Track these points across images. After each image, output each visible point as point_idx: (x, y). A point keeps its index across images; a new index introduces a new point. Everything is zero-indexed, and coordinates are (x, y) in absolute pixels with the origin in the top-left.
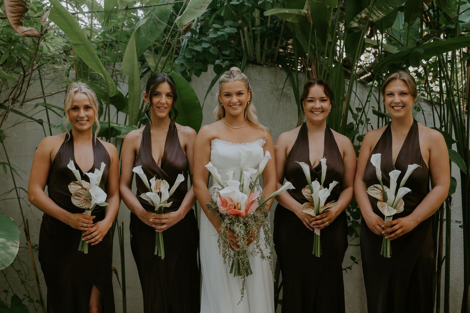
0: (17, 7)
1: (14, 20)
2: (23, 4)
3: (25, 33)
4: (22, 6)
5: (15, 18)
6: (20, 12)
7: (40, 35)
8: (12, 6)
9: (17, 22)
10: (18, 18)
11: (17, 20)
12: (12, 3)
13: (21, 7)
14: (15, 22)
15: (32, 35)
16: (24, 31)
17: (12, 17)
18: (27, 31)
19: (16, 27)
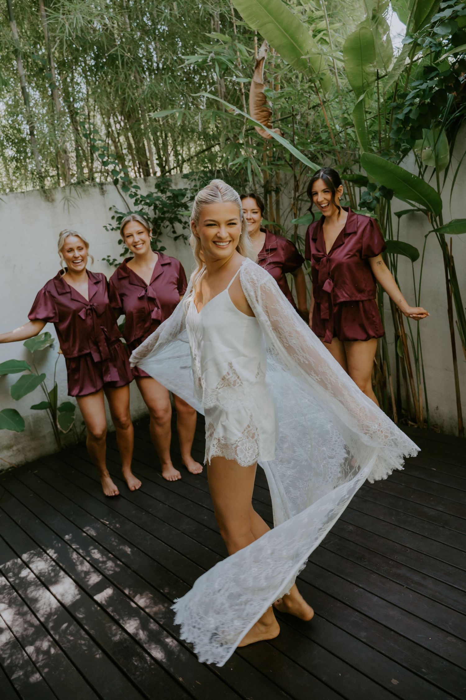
0: (261, 113)
2: (265, 109)
3: (270, 136)
4: (266, 111)
6: (265, 117)
8: (257, 114)
12: (257, 111)
13: (265, 113)
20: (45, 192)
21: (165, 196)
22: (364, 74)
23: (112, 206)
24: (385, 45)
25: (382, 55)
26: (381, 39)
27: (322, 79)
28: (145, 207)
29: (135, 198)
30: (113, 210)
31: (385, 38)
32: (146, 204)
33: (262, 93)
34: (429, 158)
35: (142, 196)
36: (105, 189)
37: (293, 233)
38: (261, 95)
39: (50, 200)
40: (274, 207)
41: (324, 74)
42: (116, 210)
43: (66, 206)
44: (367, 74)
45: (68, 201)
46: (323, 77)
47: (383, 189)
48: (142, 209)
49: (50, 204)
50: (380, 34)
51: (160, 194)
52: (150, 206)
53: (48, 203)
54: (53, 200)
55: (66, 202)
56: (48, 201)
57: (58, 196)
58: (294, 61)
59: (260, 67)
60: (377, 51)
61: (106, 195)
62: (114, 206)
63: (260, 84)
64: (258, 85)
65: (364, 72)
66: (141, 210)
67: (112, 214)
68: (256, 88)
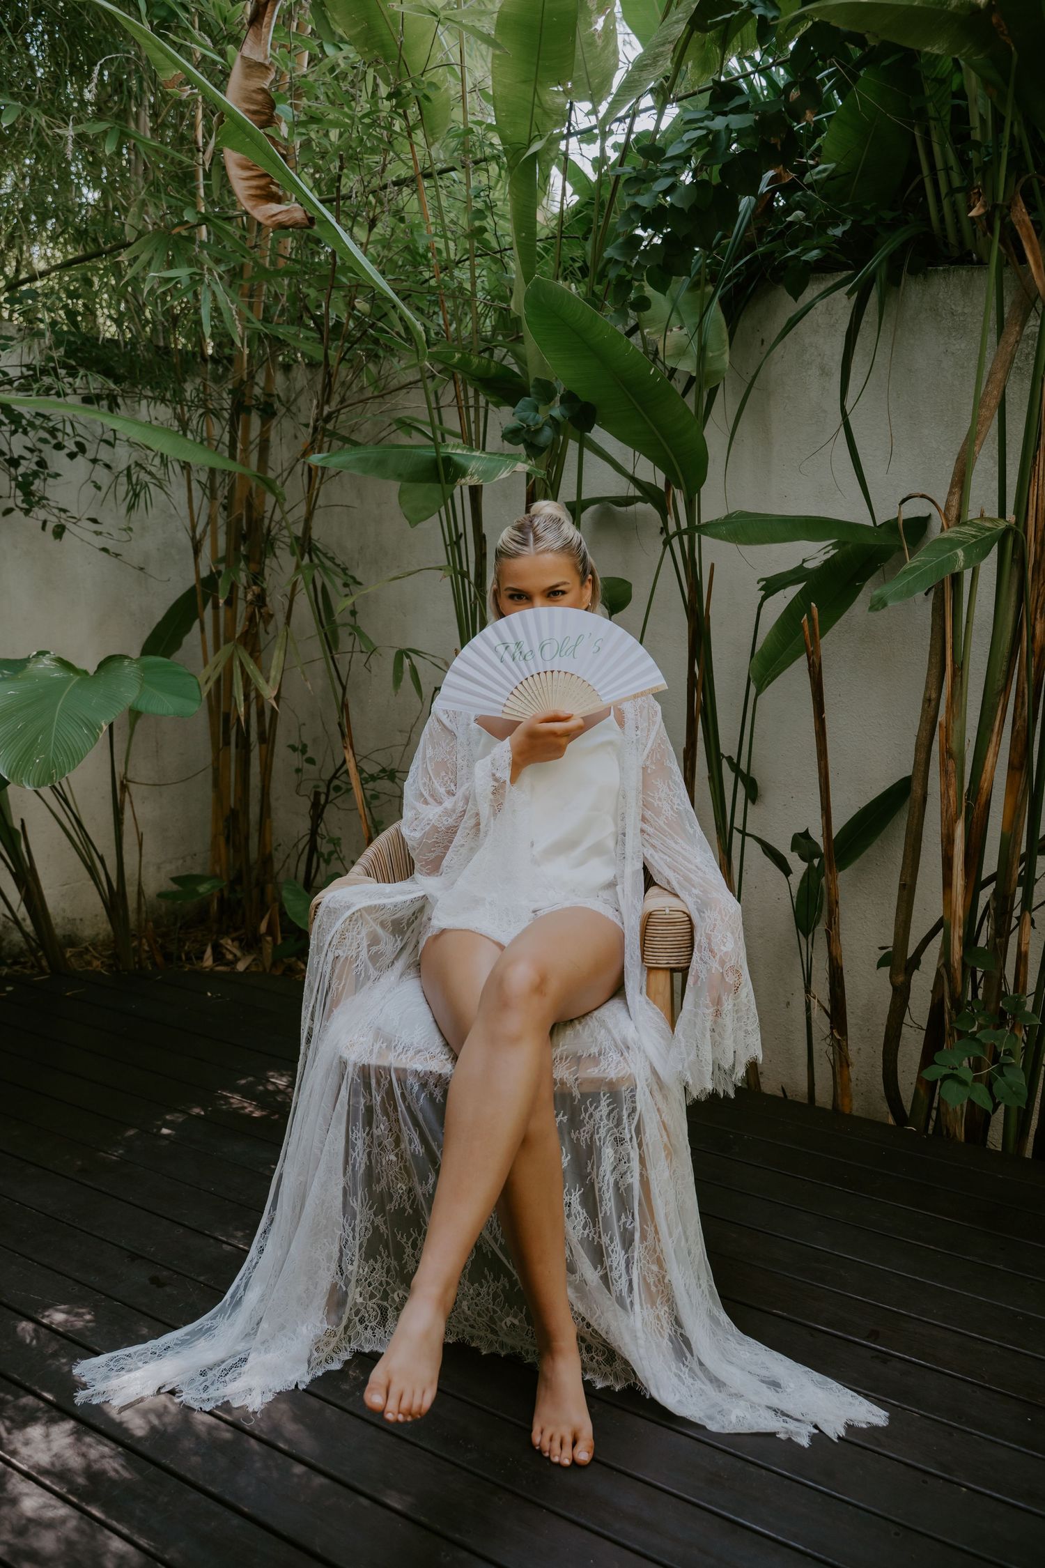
1: (251, 187)
3: (274, 219)
5: (254, 183)
7: (306, 222)
9: (259, 192)
10: (262, 182)
11: (257, 187)
14: (253, 192)
15: (289, 223)
16: (273, 212)
17: (243, 179)
18: (280, 212)
19: (254, 207)
22: (537, 110)
24: (599, 42)
25: (590, 66)
26: (590, 25)
27: (427, 98)
31: (600, 24)
33: (263, 90)
34: (681, 352)
37: (298, 530)
38: (260, 97)
41: (433, 85)
44: (547, 113)
46: (432, 94)
47: (569, 399)
50: (590, 12)
58: (359, 29)
59: (266, 19)
60: (578, 53)
63: (262, 65)
64: (255, 68)
65: (541, 106)
68: (247, 76)
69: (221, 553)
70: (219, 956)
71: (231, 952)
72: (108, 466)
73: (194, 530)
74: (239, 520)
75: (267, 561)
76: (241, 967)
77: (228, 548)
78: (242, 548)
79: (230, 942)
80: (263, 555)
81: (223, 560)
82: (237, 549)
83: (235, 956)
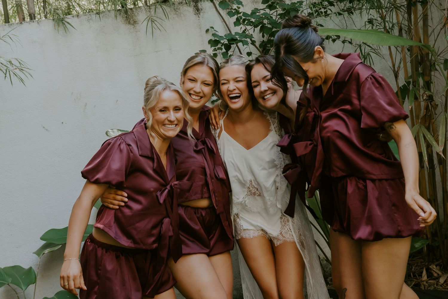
20: (126, 12)
21: (275, 14)
23: (208, 27)
28: (249, 27)
29: (236, 17)
30: (211, 32)
32: (250, 23)
35: (245, 14)
36: (200, 7)
39: (132, 22)
40: (421, 24)
42: (214, 32)
43: (150, 29)
45: (153, 21)
48: (245, 30)
49: (132, 26)
51: (268, 11)
52: (256, 26)
53: (129, 26)
54: (135, 22)
55: (150, 23)
56: (129, 23)
57: (141, 16)
61: (201, 14)
62: (212, 28)
66: (244, 32)
67: (210, 37)
69: (410, 74)
70: (430, 275)
71: (436, 273)
72: (350, 43)
73: (394, 66)
74: (417, 56)
75: (433, 73)
76: (442, 281)
77: (412, 72)
78: (420, 69)
79: (435, 267)
80: (431, 71)
81: (411, 77)
82: (417, 70)
83: (438, 274)
